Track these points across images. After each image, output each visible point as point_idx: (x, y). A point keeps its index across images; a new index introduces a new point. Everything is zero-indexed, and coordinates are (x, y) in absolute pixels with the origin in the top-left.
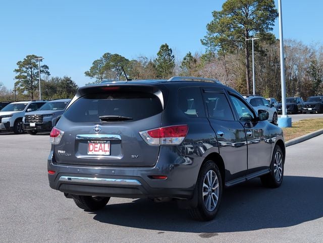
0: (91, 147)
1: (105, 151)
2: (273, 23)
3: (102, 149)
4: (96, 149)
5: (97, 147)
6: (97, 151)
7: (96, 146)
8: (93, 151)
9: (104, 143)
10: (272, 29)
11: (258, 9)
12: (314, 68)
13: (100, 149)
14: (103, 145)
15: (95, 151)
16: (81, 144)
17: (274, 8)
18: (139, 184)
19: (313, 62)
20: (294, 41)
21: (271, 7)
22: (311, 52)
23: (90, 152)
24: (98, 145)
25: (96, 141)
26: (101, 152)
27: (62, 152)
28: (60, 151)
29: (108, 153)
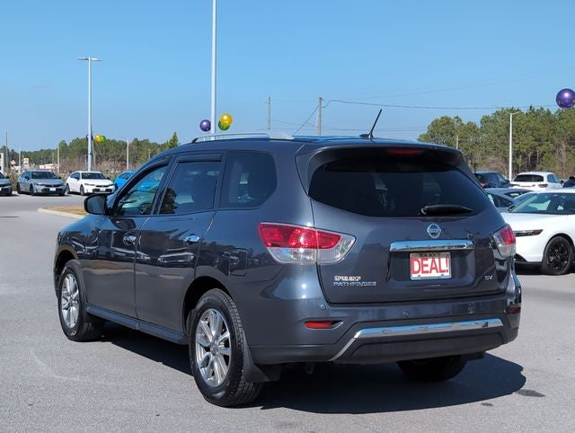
0: (416, 266)
1: (441, 271)
3: (436, 268)
4: (425, 269)
5: (427, 265)
6: (427, 272)
7: (425, 262)
8: (420, 273)
9: (439, 256)
13: (432, 268)
14: (437, 260)
15: (423, 272)
23: (414, 276)
24: (429, 262)
25: (424, 253)
26: (434, 274)
27: (351, 279)
28: (342, 278)
29: (447, 275)
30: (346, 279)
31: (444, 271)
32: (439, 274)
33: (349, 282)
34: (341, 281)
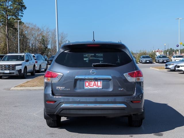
0: (87, 84)
1: (98, 86)
2: (23, 13)
3: (96, 85)
4: (91, 85)
5: (92, 84)
6: (92, 86)
7: (91, 83)
8: (89, 87)
9: (97, 81)
10: (22, 16)
11: (14, 4)
12: (44, 40)
13: (94, 85)
14: (96, 82)
15: (90, 86)
16: (78, 82)
17: (24, 4)
18: (125, 106)
19: (43, 36)
20: (32, 24)
21: (22, 3)
22: (41, 31)
23: (86, 88)
24: (93, 83)
25: (91, 80)
26: (95, 87)
27: (61, 88)
28: (59, 87)
29: (101, 87)
30: (60, 88)
31: (99, 86)
32: (97, 87)
33: (61, 89)
34: (58, 88)
